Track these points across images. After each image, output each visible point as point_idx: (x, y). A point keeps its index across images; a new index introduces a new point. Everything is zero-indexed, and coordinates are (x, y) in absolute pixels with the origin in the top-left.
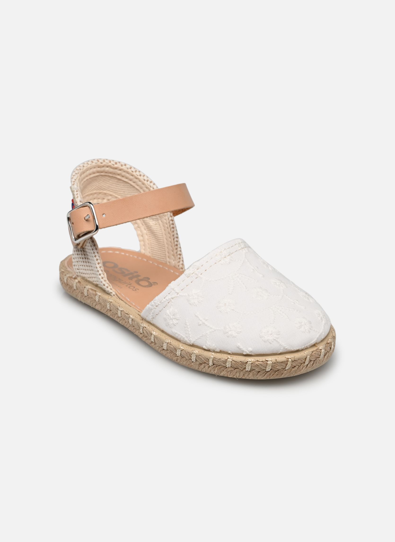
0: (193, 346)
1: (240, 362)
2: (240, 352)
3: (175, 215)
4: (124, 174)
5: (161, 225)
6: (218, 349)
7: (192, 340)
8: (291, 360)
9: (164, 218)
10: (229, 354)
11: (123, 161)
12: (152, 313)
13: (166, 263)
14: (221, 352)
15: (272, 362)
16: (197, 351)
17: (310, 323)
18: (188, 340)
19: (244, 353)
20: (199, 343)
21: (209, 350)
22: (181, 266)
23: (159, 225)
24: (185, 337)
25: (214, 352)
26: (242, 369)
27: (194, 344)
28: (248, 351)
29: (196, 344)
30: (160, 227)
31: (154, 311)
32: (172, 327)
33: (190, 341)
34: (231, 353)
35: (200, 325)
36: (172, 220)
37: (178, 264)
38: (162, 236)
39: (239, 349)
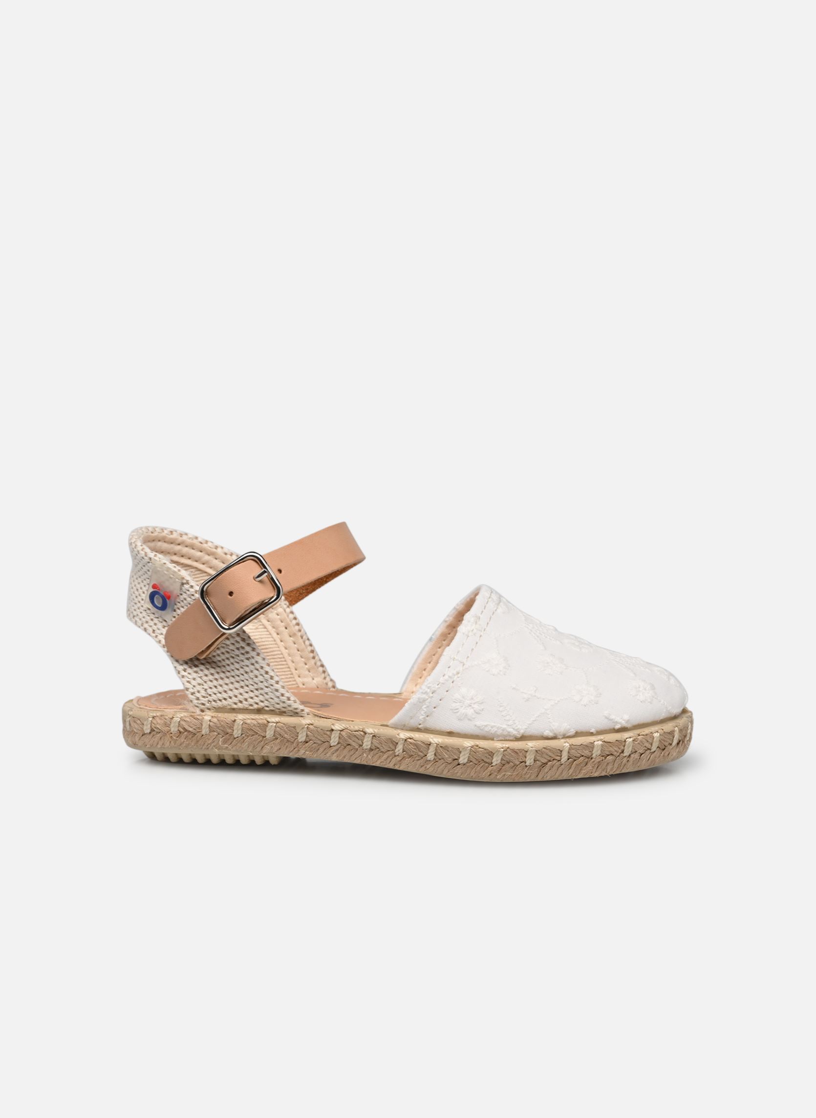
0: (523, 738)
1: (616, 741)
2: (609, 725)
3: (293, 602)
4: (185, 550)
5: (270, 628)
6: (573, 730)
7: (522, 727)
8: (679, 729)
9: (275, 612)
10: (592, 734)
11: (181, 528)
12: (425, 706)
13: (298, 687)
14: (577, 734)
15: (659, 734)
16: (531, 745)
17: (653, 687)
18: (514, 729)
19: (618, 727)
20: (534, 730)
21: (554, 738)
22: (330, 684)
23: (265, 628)
24: (506, 726)
25: (565, 737)
26: (618, 754)
27: (525, 734)
28: (623, 722)
29: (528, 733)
30: (268, 631)
31: (430, 703)
32: (474, 718)
33: (516, 730)
34: (595, 732)
35: (528, 700)
36: (292, 613)
37: (325, 681)
38: (276, 644)
39: (610, 720)
